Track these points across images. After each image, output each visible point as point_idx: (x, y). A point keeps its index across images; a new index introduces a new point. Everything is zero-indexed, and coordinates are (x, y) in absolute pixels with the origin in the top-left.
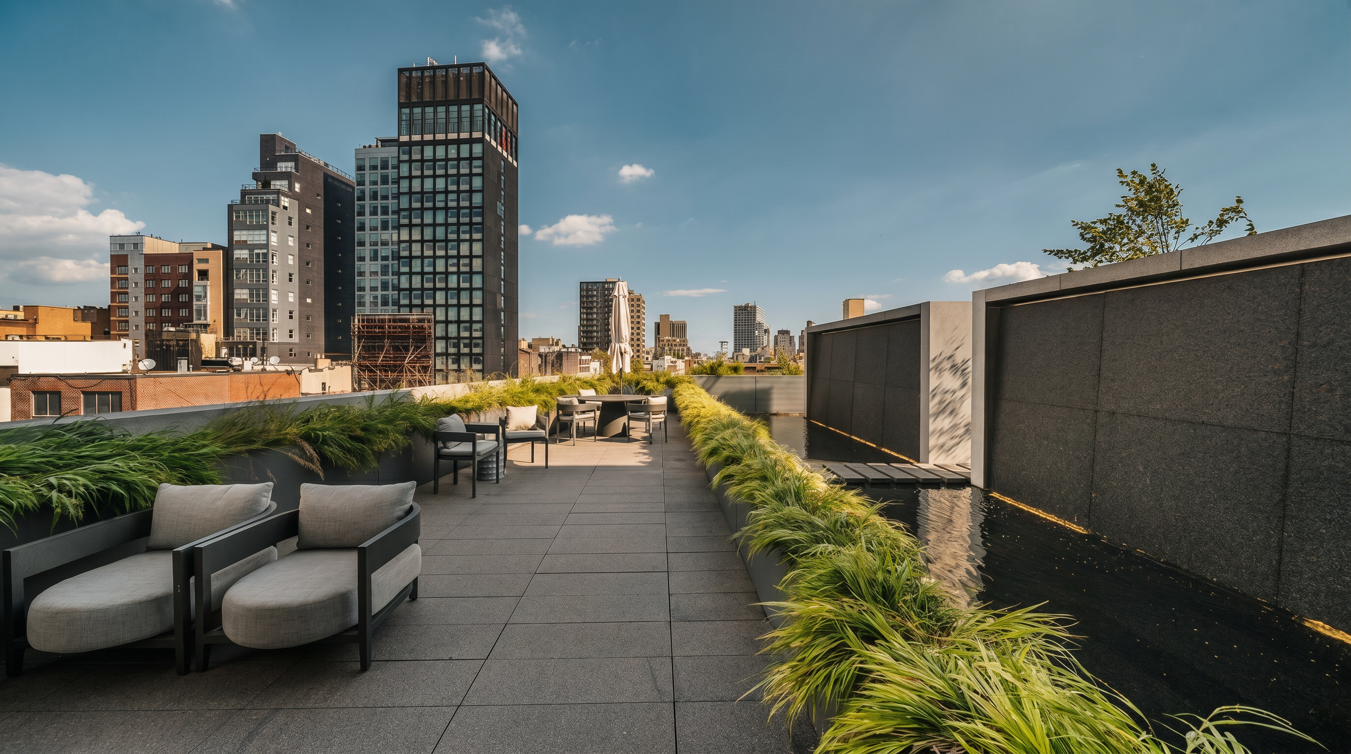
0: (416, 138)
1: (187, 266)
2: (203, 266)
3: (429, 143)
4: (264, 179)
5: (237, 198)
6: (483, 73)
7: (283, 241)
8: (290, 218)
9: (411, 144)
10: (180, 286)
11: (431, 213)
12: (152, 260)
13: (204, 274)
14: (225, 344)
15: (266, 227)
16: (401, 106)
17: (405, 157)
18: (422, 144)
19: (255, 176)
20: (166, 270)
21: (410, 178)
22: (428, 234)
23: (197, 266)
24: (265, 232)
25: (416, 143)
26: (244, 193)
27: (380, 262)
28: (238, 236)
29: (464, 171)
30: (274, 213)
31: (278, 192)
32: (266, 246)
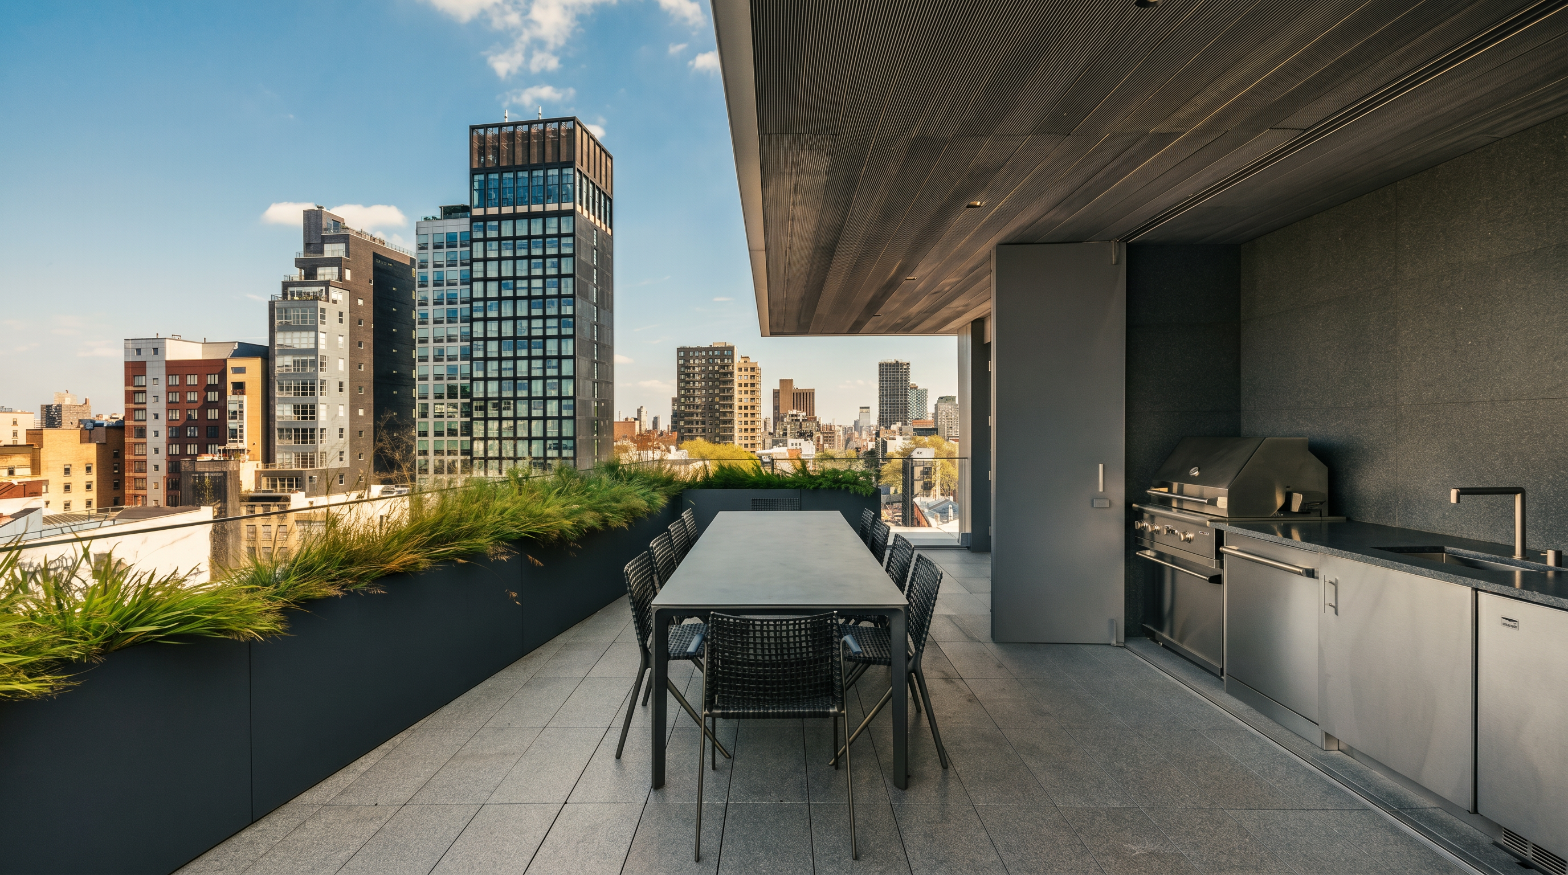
0: (493, 211)
1: (217, 376)
2: (238, 378)
3: (507, 217)
4: (309, 268)
5: (278, 292)
6: (574, 130)
7: (331, 343)
8: (341, 314)
9: (485, 218)
10: (209, 400)
11: (510, 303)
12: (175, 368)
13: (239, 387)
14: (267, 474)
15: (315, 329)
16: (473, 172)
17: (479, 235)
18: (500, 218)
19: (299, 263)
20: (192, 380)
21: (485, 260)
22: (507, 330)
23: (232, 378)
24: (312, 334)
25: (493, 218)
26: (286, 285)
27: (446, 363)
28: (280, 338)
29: (552, 251)
30: (323, 310)
31: (327, 284)
32: (314, 351)
